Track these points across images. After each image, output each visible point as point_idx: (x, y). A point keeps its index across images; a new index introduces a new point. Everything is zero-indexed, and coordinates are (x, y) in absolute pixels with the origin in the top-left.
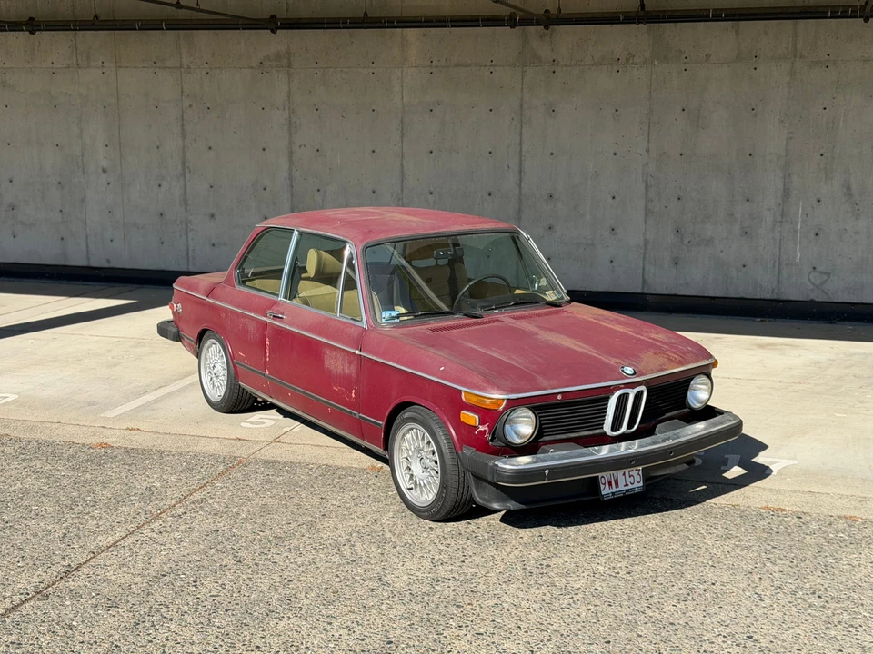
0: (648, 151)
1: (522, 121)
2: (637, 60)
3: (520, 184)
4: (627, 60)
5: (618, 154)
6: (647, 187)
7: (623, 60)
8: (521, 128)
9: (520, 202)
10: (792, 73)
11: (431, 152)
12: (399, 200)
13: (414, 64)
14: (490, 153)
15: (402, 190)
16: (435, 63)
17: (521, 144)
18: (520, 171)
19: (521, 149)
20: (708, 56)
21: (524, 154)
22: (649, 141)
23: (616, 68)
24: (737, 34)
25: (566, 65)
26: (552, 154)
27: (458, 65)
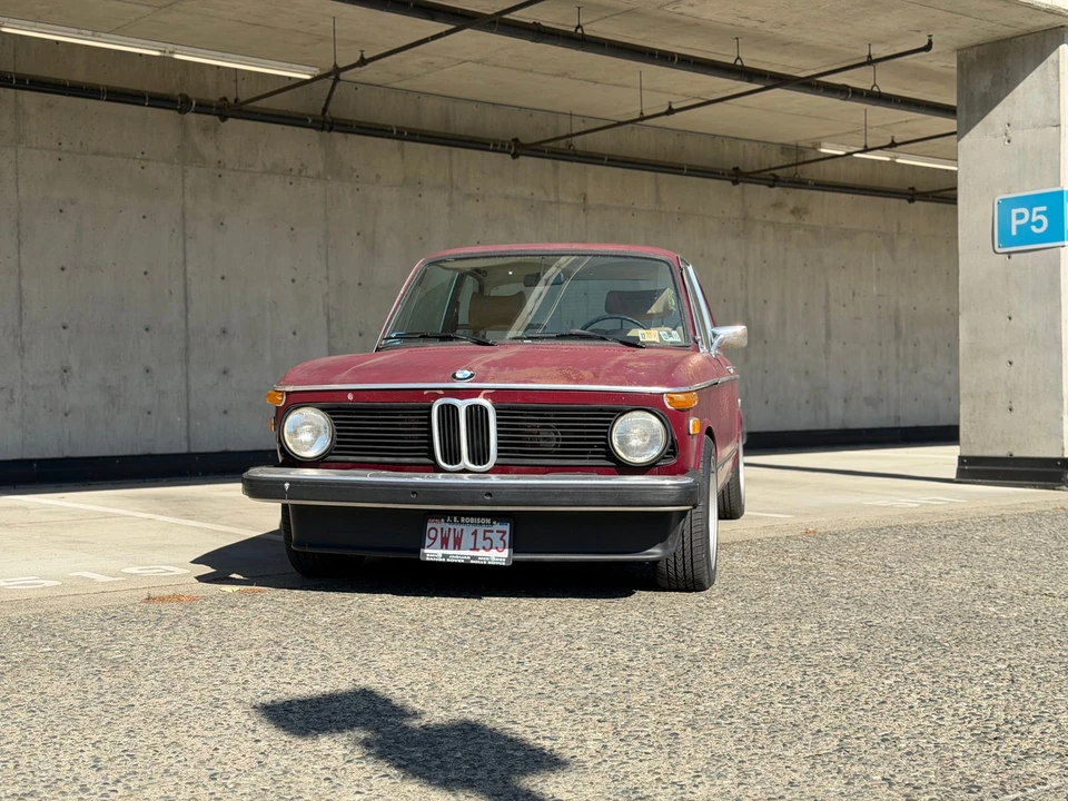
0: (327, 278)
1: (184, 235)
2: (311, 173)
3: (186, 315)
4: (300, 171)
5: (297, 282)
6: (329, 321)
7: (295, 172)
8: (184, 243)
9: (187, 338)
10: (450, 204)
11: (63, 269)
12: (16, 337)
13: (34, 145)
14: (145, 273)
15: (21, 324)
16: (65, 146)
17: (185, 262)
18: (186, 299)
19: (185, 271)
20: (378, 177)
21: (189, 276)
22: (327, 267)
23: (288, 180)
24: (403, 158)
25: (234, 170)
26: (223, 278)
27: (97, 153)
